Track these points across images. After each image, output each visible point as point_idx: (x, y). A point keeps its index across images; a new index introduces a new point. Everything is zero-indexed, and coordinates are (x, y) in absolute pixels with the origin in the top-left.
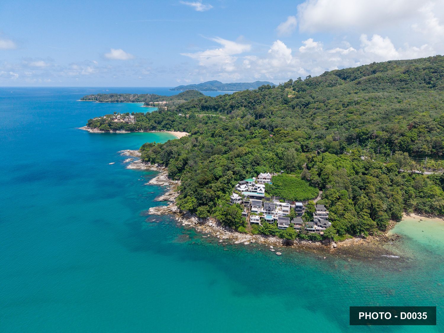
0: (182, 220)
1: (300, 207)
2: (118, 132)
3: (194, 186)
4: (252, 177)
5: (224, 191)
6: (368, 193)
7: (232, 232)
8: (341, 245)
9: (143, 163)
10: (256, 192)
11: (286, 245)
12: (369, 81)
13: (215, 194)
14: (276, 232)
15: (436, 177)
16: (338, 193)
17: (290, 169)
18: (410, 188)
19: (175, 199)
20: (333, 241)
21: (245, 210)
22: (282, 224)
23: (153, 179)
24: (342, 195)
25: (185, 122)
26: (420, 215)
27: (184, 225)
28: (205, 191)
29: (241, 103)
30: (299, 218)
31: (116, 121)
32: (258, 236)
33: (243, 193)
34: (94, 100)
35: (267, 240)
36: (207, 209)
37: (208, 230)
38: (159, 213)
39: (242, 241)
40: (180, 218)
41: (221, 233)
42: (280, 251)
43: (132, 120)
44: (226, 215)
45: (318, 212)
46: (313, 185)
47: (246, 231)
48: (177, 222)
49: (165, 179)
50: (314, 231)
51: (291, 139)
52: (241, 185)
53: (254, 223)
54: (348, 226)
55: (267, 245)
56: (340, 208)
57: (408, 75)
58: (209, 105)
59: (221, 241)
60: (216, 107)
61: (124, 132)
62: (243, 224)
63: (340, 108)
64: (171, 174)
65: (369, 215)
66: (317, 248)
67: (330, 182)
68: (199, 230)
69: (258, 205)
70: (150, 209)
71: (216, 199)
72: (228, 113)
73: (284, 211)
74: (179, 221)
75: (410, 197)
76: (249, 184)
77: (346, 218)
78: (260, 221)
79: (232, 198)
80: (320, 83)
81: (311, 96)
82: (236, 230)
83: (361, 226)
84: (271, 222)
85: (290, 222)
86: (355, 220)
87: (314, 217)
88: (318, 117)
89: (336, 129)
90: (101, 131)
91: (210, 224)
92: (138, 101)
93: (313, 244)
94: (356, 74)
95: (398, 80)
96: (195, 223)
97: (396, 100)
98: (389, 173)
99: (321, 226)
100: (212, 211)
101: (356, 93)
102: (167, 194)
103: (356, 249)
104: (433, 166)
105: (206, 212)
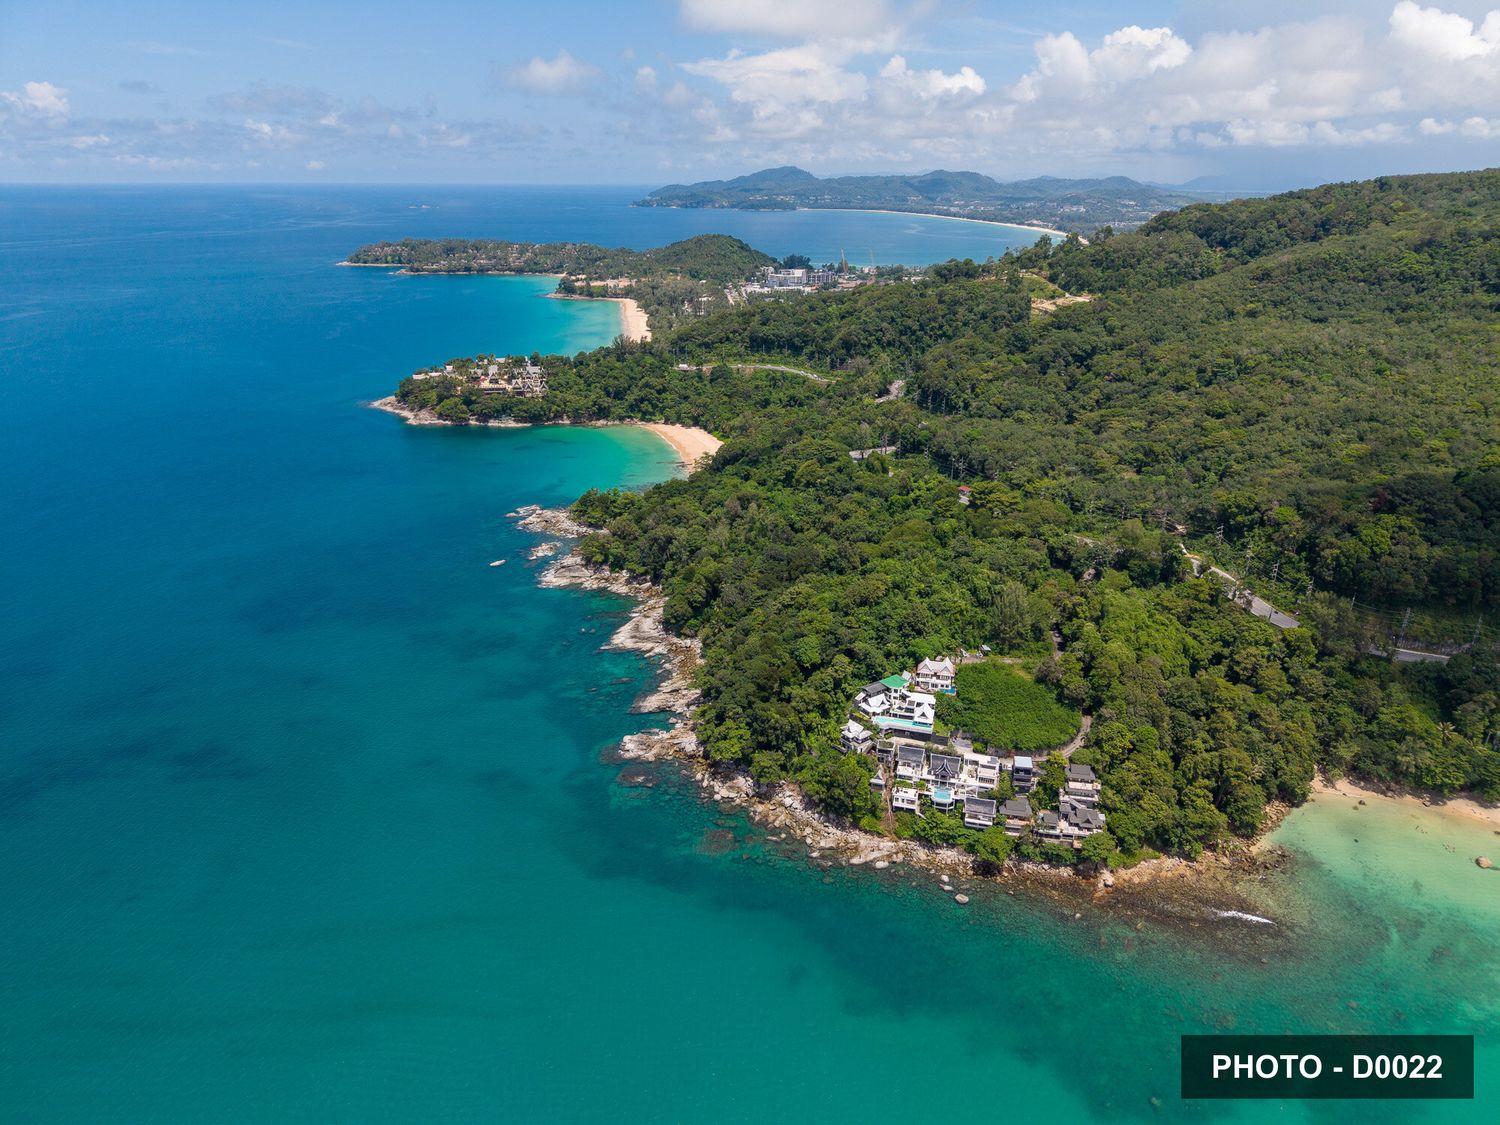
0: (712, 783)
1: (1027, 771)
2: (492, 423)
3: (742, 692)
4: (902, 670)
5: (825, 714)
6: (1217, 730)
7: (843, 829)
8: (1126, 878)
9: (587, 569)
10: (911, 718)
11: (982, 875)
12: (1300, 270)
13: (801, 719)
14: (959, 836)
15: (1426, 673)
16: (1129, 735)
17: (1007, 643)
18: (1345, 709)
19: (688, 705)
20: (1106, 866)
21: (880, 773)
22: (976, 817)
23: (622, 629)
24: (1142, 741)
25: (699, 394)
26: (1362, 784)
27: (717, 797)
28: (773, 712)
29: (877, 331)
30: (1021, 797)
31: (486, 384)
32: (913, 844)
33: (875, 720)
34: (393, 262)
35: (934, 855)
36: (778, 760)
37: (782, 817)
38: (650, 756)
39: (871, 857)
40: (707, 776)
41: (816, 831)
42: (965, 892)
43: (533, 382)
44: (830, 786)
45: (1072, 785)
46: (1067, 702)
47: (881, 828)
48: (698, 784)
49: (655, 633)
50: (1057, 837)
51: (1020, 527)
52: (870, 696)
53: (902, 808)
54: (1149, 829)
55: (933, 872)
56: (1133, 778)
57: (1431, 255)
58: (774, 335)
59: (815, 855)
60: (797, 342)
61: (512, 424)
62: (873, 811)
63: (1189, 384)
64: (673, 621)
65: (1211, 795)
66: (1062, 885)
67: (1113, 699)
68: (757, 818)
69: (914, 759)
70: (627, 738)
71: (803, 732)
72: (833, 366)
73: (982, 779)
74: (705, 784)
75: (1339, 734)
76: (893, 694)
77: (1145, 806)
78: (918, 802)
79: (846, 733)
80: (1138, 260)
81: (1103, 321)
82: (855, 825)
83: (1184, 831)
84: (947, 809)
85: (998, 811)
86: (1168, 813)
87: (1061, 798)
88: (1115, 424)
89: (1163, 478)
90: (441, 421)
91: (788, 801)
92: (535, 268)
93: (1053, 871)
94: (1264, 231)
95: (1392, 276)
96: (747, 795)
97: (1371, 362)
98: (1290, 658)
99: (1077, 825)
100: (792, 764)
101: (1252, 314)
102: (666, 686)
103: (1163, 891)
104: (1427, 632)
105: (776, 768)
